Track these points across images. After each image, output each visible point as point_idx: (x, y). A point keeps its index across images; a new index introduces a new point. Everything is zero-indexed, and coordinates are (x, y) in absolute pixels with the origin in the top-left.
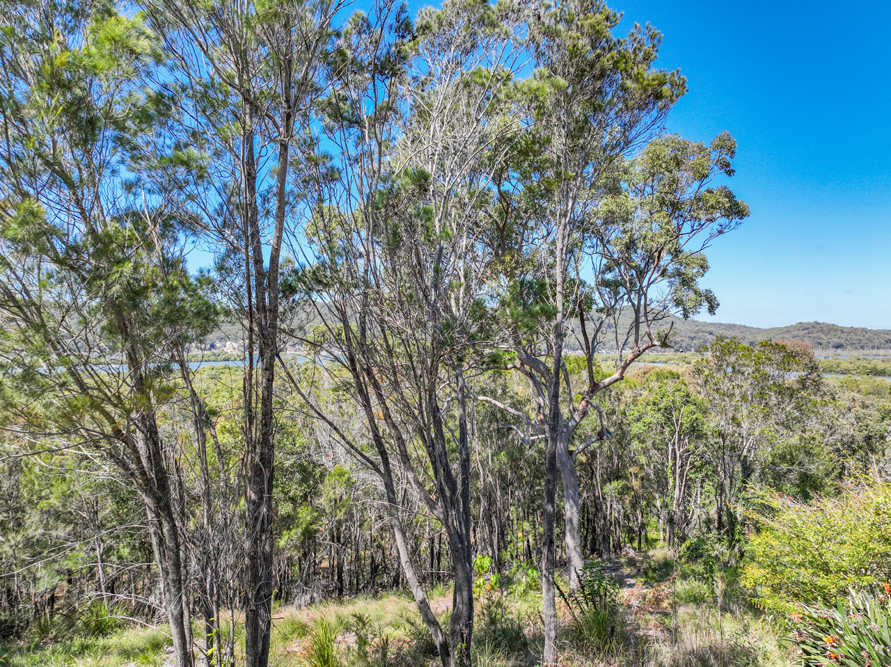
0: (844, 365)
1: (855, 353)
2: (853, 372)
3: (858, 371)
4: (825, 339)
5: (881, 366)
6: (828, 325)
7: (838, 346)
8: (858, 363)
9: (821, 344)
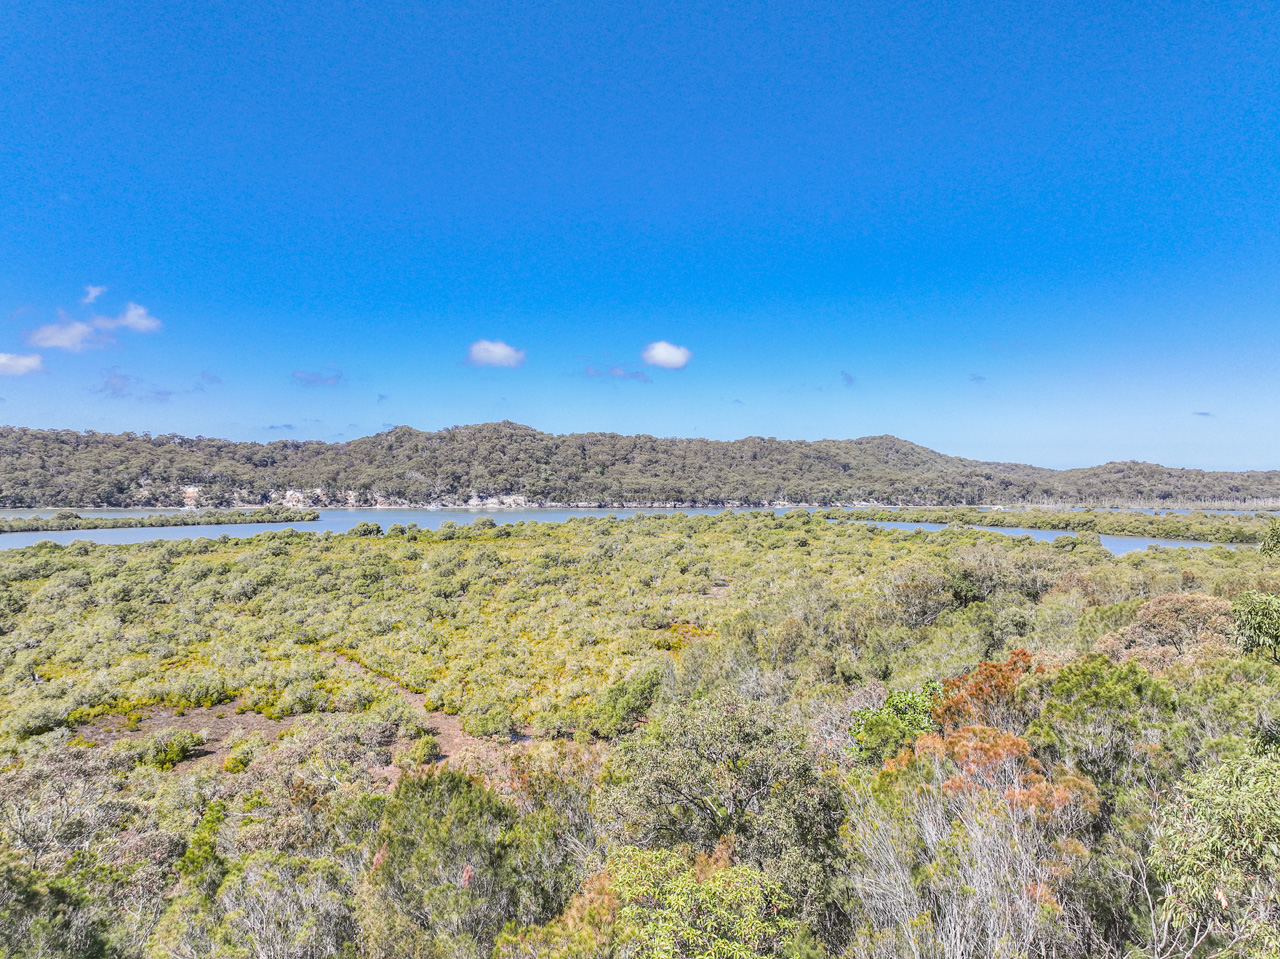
1: (1188, 506)
4: (1146, 485)
6: (1150, 467)
7: (1165, 496)
9: (1141, 493)
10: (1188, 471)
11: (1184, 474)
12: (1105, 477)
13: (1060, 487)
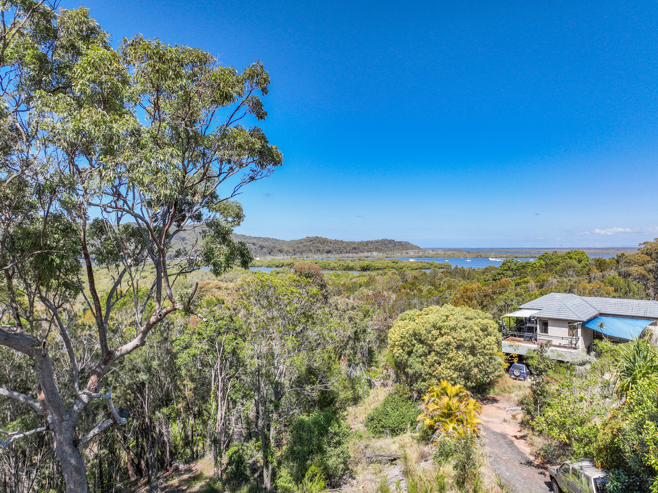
0: (332, 265)
1: (337, 256)
2: (337, 269)
3: (340, 268)
4: (321, 248)
5: (351, 264)
6: (323, 239)
7: (328, 252)
8: (340, 263)
9: (319, 251)
10: (338, 241)
11: (336, 242)
12: (305, 244)
13: (286, 248)
